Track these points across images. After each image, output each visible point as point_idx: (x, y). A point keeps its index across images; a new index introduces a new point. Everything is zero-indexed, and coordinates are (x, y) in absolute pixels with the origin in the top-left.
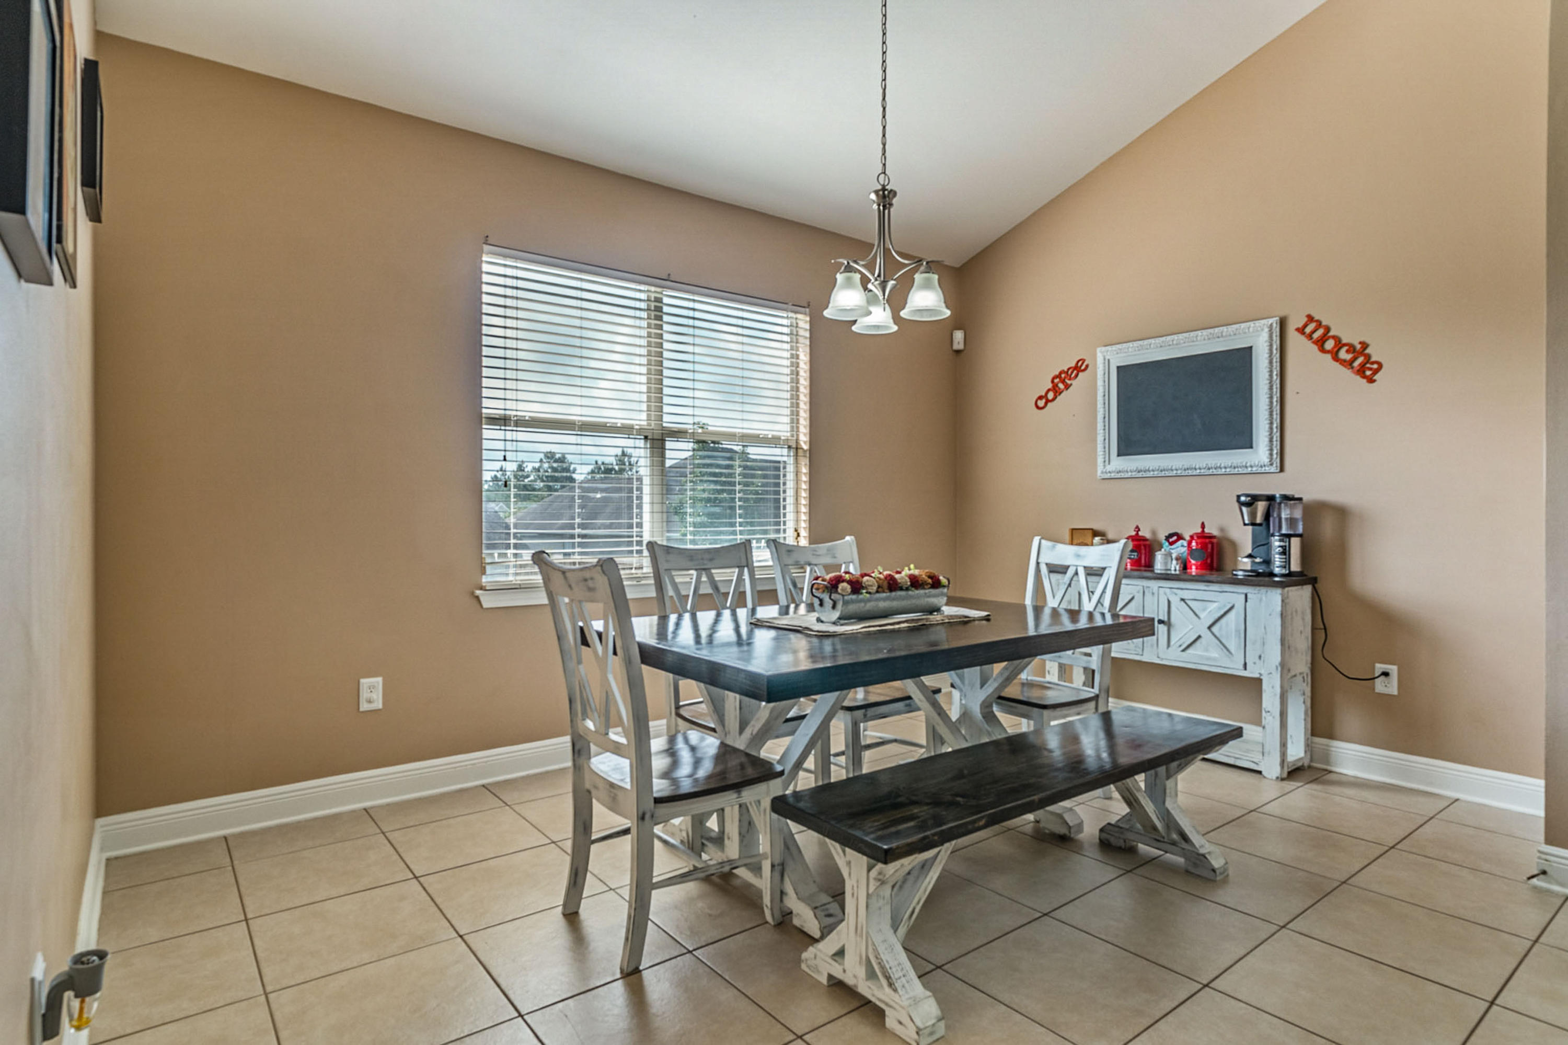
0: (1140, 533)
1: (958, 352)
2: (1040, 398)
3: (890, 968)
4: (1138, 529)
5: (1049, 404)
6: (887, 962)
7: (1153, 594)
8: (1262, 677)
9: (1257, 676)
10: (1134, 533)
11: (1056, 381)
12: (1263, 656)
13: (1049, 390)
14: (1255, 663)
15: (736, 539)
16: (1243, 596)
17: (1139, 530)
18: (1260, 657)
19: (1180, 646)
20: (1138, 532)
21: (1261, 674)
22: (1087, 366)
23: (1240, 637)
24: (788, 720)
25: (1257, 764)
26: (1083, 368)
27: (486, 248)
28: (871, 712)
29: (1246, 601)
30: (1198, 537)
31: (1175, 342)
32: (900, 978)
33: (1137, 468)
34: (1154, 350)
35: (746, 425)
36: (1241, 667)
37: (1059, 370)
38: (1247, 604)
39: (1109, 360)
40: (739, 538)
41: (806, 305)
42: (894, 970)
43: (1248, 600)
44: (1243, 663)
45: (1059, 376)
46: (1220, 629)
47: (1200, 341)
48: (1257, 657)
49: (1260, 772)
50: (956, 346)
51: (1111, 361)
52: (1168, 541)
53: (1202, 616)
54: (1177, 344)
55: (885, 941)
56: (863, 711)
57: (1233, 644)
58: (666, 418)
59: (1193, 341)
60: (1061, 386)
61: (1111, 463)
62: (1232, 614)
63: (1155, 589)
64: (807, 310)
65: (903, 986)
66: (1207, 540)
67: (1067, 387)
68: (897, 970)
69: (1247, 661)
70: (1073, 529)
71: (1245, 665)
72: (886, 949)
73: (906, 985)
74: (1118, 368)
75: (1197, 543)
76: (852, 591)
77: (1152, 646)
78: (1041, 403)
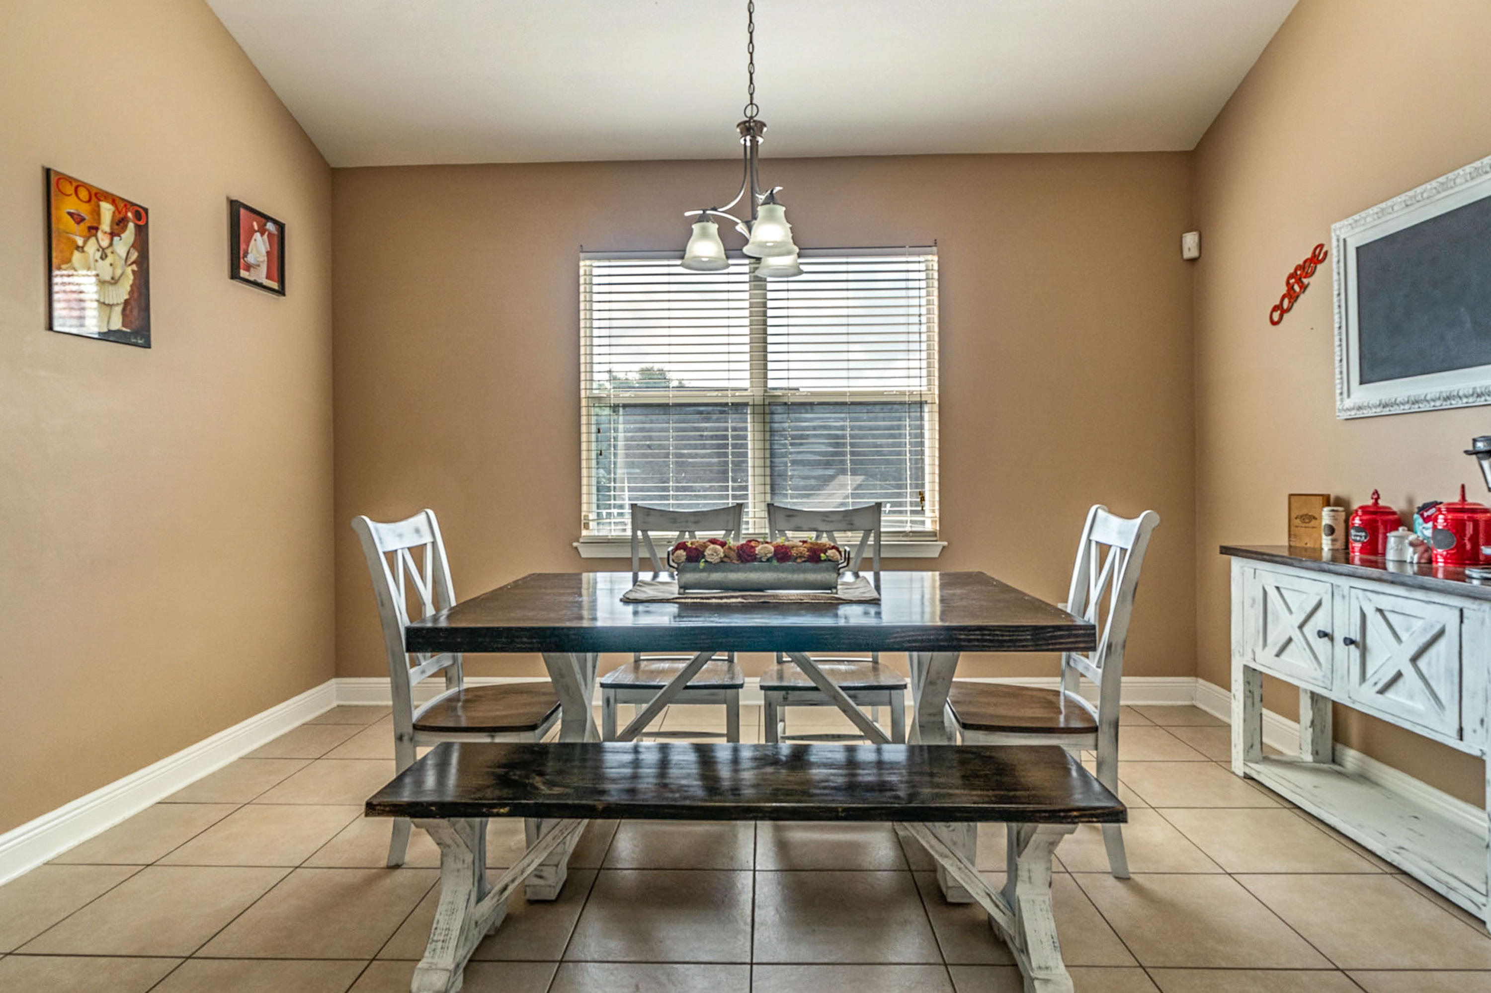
0: (1381, 503)
1: (1193, 261)
2: (1275, 309)
3: (436, 929)
4: (1376, 495)
5: (1286, 316)
6: (438, 922)
7: (1344, 597)
8: (1484, 758)
9: (1477, 753)
10: (1370, 502)
11: (1292, 281)
12: (1486, 719)
13: (1284, 297)
14: (1475, 731)
15: (728, 504)
16: (1457, 613)
17: (1378, 498)
18: (1482, 721)
19: (1376, 684)
20: (1377, 500)
21: (1483, 753)
22: (1326, 254)
23: (1452, 682)
24: (687, 688)
25: (1479, 908)
26: (1321, 257)
27: (582, 255)
28: (793, 695)
29: (1462, 622)
30: (1449, 510)
31: (1425, 195)
32: (437, 941)
33: (1381, 401)
34: (1400, 213)
35: (852, 382)
36: (1454, 733)
37: (1294, 266)
38: (1464, 626)
39: (1345, 240)
40: (731, 502)
41: (933, 244)
42: (438, 931)
43: (1465, 620)
44: (1457, 726)
45: (1291, 276)
46: (1429, 664)
47: (1461, 184)
48: (1478, 722)
49: (1483, 923)
50: (1187, 255)
51: (1348, 240)
52: (1422, 515)
53: (1404, 636)
54: (1429, 198)
55: (452, 903)
56: (783, 692)
57: (1446, 691)
58: (771, 384)
59: (1452, 188)
60: (1297, 288)
61: (1352, 396)
62: (1441, 644)
63: (1346, 592)
64: (935, 249)
65: (434, 950)
66: (1465, 516)
67: (1304, 288)
68: (441, 933)
69: (1464, 725)
70: (1291, 495)
71: (1461, 730)
72: (446, 911)
73: (438, 951)
74: (1358, 249)
75: (1446, 520)
76: (686, 559)
77: (1342, 678)
78: (1276, 316)
